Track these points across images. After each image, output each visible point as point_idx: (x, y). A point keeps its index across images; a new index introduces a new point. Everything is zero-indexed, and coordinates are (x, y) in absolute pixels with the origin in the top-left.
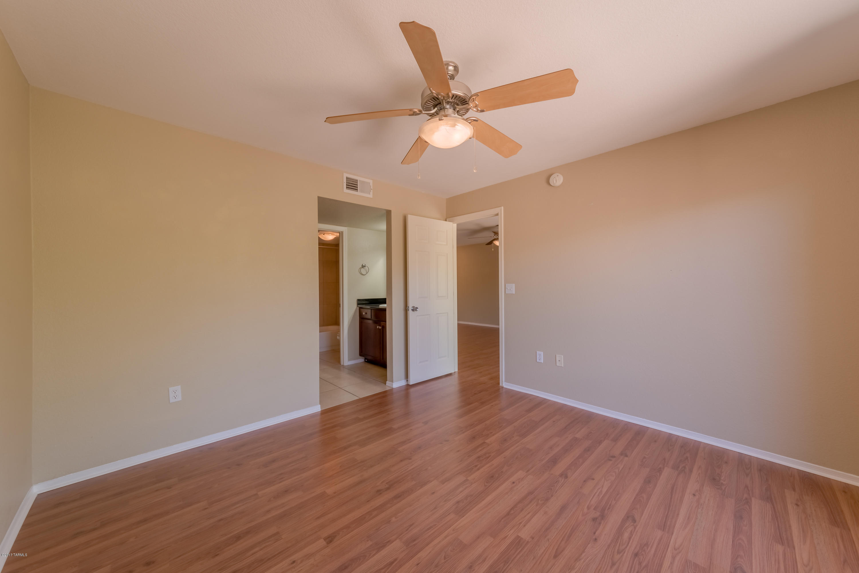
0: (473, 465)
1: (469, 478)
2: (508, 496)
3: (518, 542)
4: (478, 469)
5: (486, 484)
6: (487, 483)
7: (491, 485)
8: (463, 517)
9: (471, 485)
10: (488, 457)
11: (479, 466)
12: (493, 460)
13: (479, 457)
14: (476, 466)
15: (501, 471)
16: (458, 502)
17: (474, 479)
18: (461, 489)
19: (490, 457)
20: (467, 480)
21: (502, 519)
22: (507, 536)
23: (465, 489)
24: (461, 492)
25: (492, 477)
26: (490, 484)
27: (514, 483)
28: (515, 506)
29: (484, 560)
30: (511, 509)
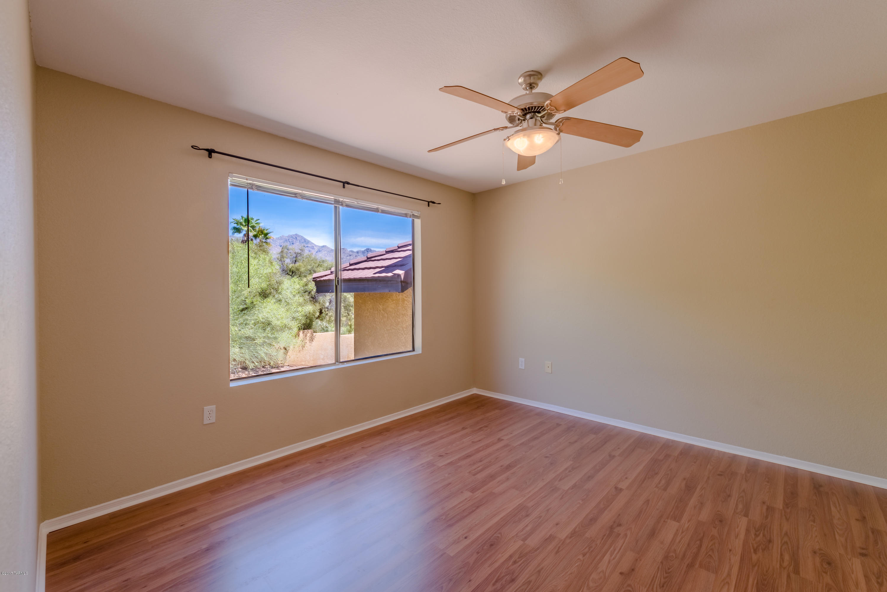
0: (520, 563)
1: (522, 542)
2: (475, 523)
3: (473, 490)
4: (511, 557)
5: (499, 535)
6: (498, 537)
7: (493, 535)
8: (519, 505)
9: (517, 534)
10: (496, 581)
11: (511, 563)
12: (490, 575)
13: (513, 580)
14: (515, 562)
15: (479, 554)
16: (527, 516)
17: (514, 542)
18: (528, 528)
19: (493, 581)
20: (524, 540)
21: (484, 503)
22: (481, 493)
23: (523, 529)
24: (527, 526)
25: (492, 545)
26: (495, 535)
27: (466, 538)
28: (470, 513)
29: (498, 482)
30: (475, 510)
